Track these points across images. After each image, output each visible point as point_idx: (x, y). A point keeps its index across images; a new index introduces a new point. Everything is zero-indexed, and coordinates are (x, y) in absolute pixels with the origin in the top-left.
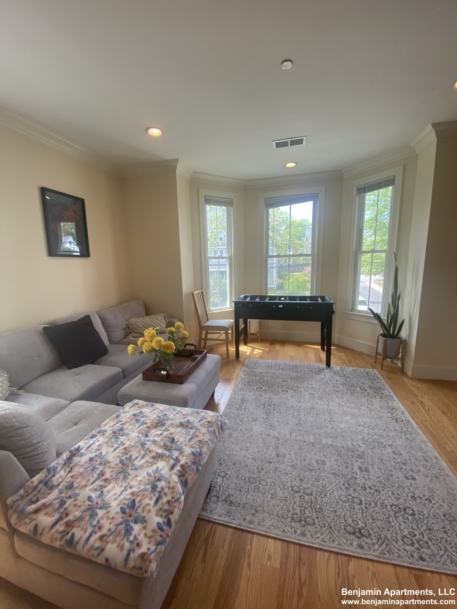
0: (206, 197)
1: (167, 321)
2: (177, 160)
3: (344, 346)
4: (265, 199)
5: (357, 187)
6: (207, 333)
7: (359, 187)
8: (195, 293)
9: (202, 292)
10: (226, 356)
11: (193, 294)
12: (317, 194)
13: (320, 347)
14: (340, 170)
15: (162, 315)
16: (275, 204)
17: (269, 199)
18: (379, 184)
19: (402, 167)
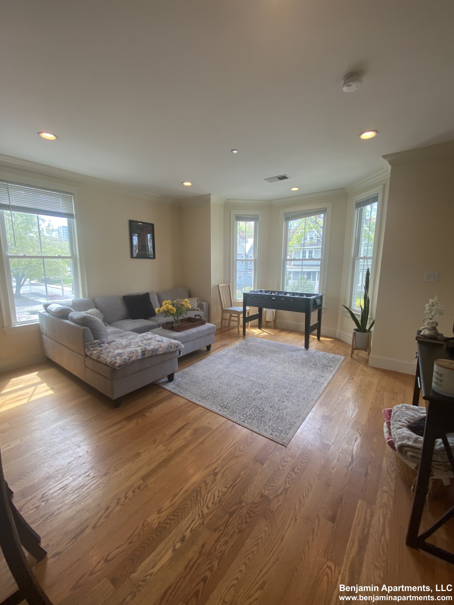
0: (236, 216)
1: (199, 303)
2: (210, 195)
3: (342, 340)
4: (284, 214)
5: (356, 202)
6: (231, 316)
7: (357, 203)
8: (220, 285)
9: (229, 286)
10: (237, 333)
11: (218, 285)
12: (325, 209)
13: (316, 337)
14: (344, 188)
15: (196, 299)
16: (292, 218)
17: (287, 214)
18: (369, 200)
19: (382, 186)
